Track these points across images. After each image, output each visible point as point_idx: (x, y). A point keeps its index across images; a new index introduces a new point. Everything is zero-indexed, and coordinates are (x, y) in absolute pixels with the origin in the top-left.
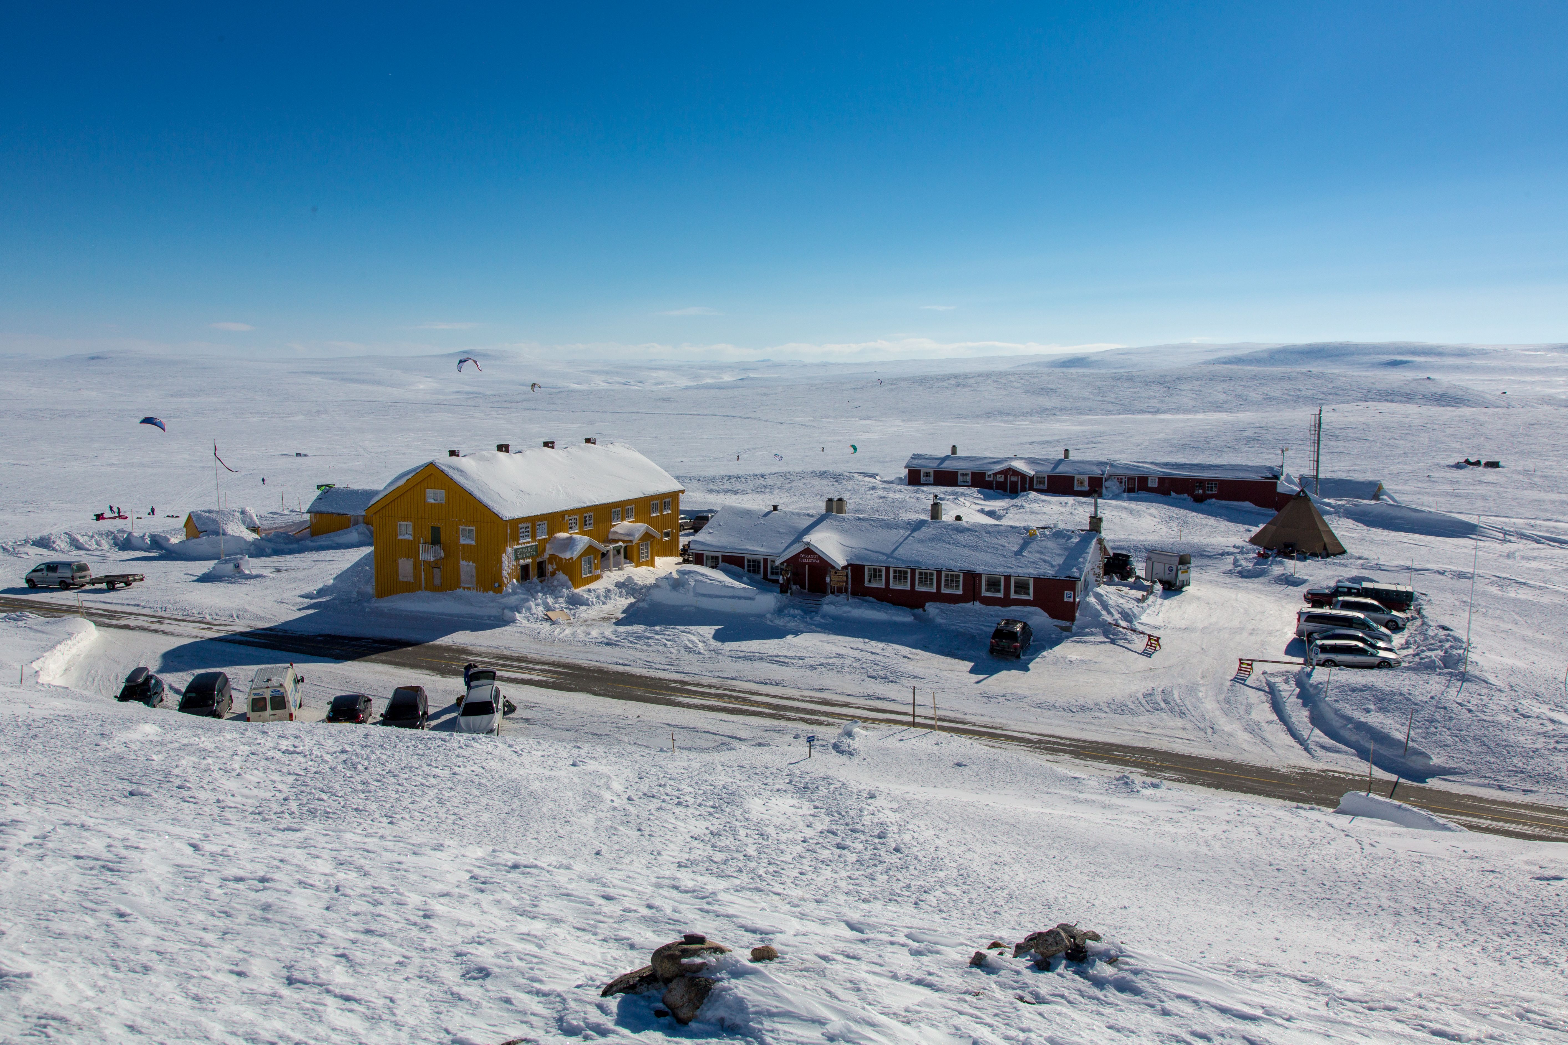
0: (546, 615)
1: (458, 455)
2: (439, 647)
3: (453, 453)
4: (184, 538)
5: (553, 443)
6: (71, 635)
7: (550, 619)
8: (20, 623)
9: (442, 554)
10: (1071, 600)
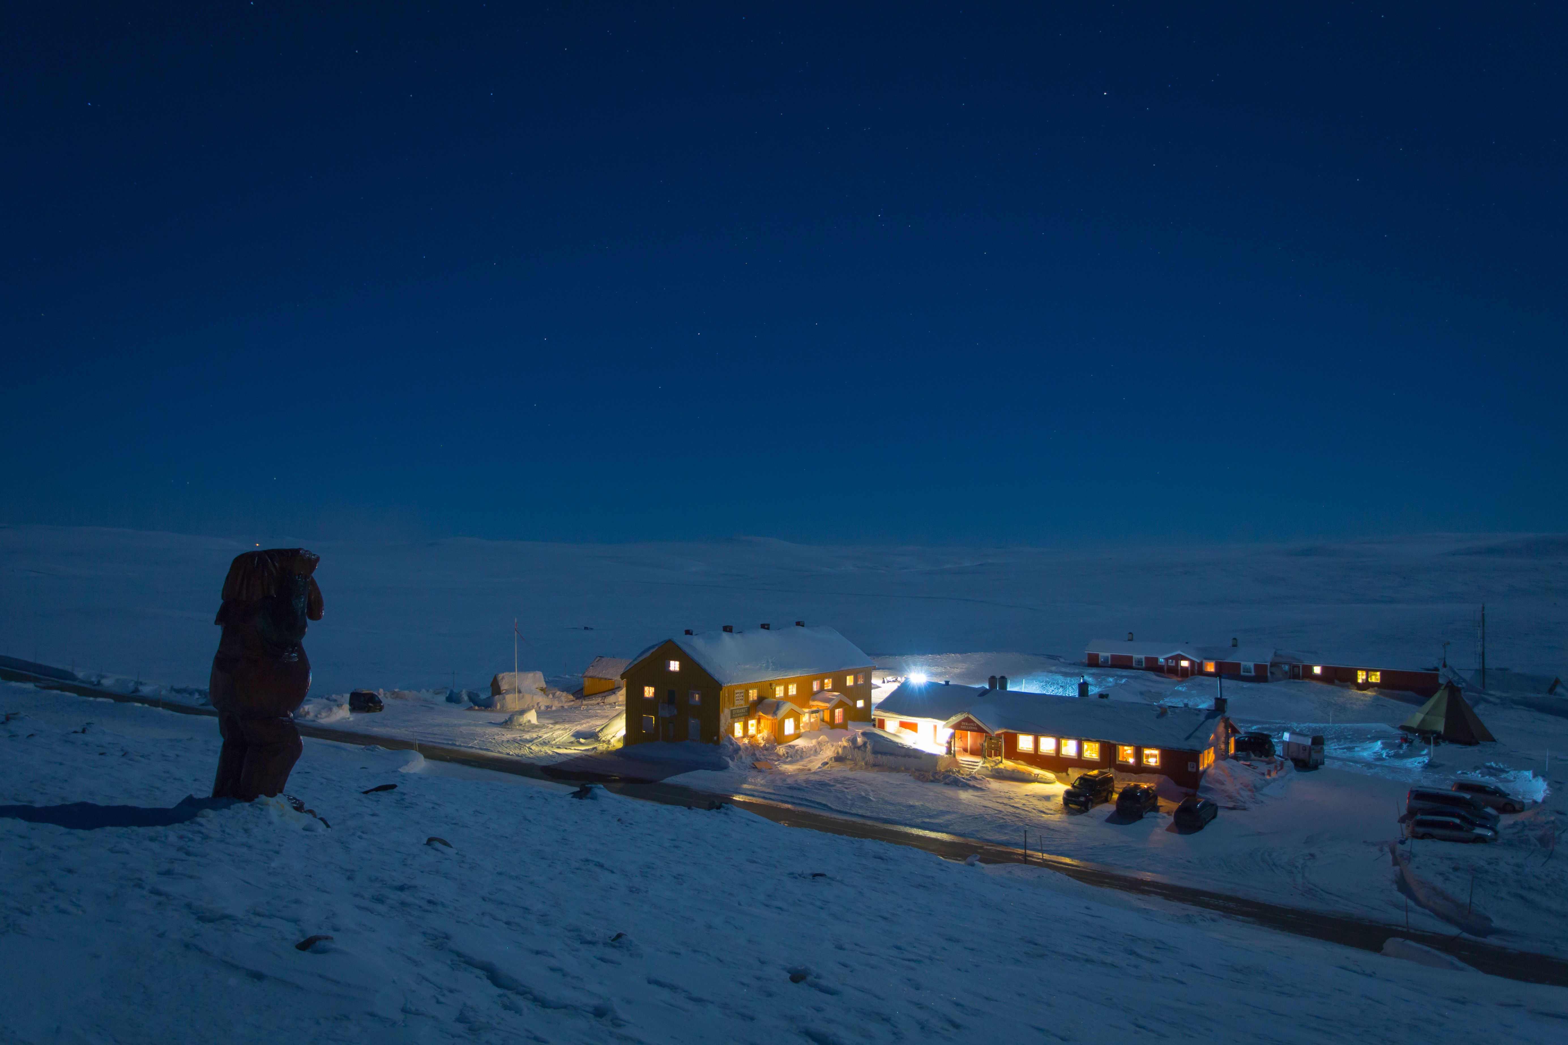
0: (753, 764)
1: (691, 634)
2: (667, 785)
3: (688, 632)
4: (490, 694)
5: (768, 625)
6: (408, 762)
7: (756, 768)
8: (374, 753)
9: (676, 712)
10: (1194, 770)
